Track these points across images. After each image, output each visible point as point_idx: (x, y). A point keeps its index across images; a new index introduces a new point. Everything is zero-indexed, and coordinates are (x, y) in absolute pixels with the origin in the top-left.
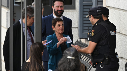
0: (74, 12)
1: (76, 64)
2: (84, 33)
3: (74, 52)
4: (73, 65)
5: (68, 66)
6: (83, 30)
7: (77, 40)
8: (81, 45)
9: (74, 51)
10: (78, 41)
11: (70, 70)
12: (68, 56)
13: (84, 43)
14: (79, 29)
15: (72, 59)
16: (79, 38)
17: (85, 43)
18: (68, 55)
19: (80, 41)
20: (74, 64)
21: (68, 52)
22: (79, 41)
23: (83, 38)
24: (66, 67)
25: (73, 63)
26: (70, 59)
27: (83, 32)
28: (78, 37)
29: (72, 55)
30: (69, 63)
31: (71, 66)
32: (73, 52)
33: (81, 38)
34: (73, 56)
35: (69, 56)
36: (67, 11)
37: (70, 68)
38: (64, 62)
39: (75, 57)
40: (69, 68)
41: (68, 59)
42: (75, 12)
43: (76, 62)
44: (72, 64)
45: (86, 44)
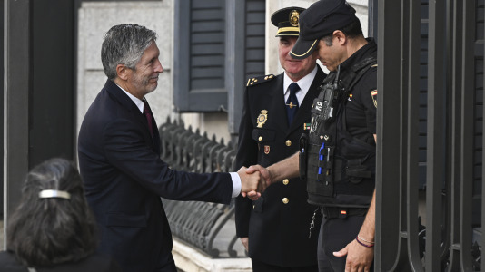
0: (157, 10)
1: (73, 216)
2: (193, 91)
3: (65, 173)
4: (64, 222)
5: (45, 226)
6: (191, 79)
7: (169, 119)
8: (183, 137)
9: (63, 171)
10: (172, 121)
11: (55, 243)
12: (41, 190)
13: (194, 130)
14: (175, 76)
15: (59, 199)
16: (175, 111)
17: (198, 131)
18: (41, 187)
19: (178, 123)
20: (68, 218)
21: (40, 177)
22: (175, 121)
23: (192, 109)
24: (40, 231)
25: (64, 214)
26: (49, 199)
27: (190, 88)
28: (173, 107)
29: (57, 185)
30: (47, 217)
31: (57, 225)
32: (60, 172)
33: (183, 109)
34: (61, 189)
35: (47, 189)
36: (130, 8)
37: (55, 234)
38: (29, 216)
39: (70, 192)
40: (51, 237)
41: (43, 199)
42: (160, 12)
43: (73, 211)
44: (59, 218)
45: (202, 134)
